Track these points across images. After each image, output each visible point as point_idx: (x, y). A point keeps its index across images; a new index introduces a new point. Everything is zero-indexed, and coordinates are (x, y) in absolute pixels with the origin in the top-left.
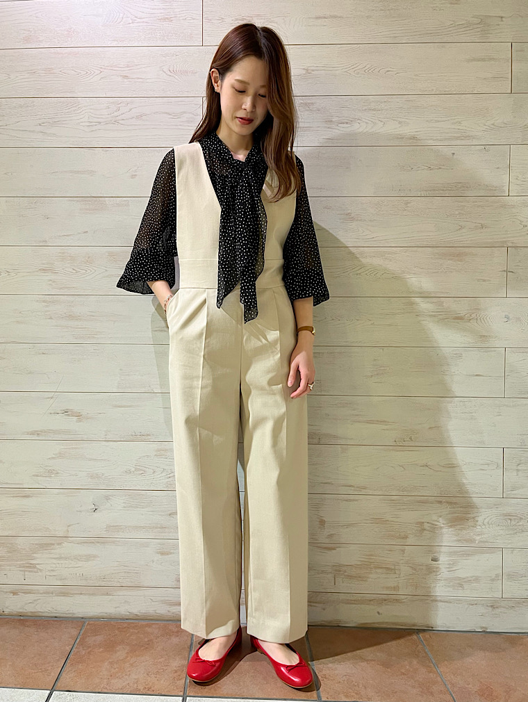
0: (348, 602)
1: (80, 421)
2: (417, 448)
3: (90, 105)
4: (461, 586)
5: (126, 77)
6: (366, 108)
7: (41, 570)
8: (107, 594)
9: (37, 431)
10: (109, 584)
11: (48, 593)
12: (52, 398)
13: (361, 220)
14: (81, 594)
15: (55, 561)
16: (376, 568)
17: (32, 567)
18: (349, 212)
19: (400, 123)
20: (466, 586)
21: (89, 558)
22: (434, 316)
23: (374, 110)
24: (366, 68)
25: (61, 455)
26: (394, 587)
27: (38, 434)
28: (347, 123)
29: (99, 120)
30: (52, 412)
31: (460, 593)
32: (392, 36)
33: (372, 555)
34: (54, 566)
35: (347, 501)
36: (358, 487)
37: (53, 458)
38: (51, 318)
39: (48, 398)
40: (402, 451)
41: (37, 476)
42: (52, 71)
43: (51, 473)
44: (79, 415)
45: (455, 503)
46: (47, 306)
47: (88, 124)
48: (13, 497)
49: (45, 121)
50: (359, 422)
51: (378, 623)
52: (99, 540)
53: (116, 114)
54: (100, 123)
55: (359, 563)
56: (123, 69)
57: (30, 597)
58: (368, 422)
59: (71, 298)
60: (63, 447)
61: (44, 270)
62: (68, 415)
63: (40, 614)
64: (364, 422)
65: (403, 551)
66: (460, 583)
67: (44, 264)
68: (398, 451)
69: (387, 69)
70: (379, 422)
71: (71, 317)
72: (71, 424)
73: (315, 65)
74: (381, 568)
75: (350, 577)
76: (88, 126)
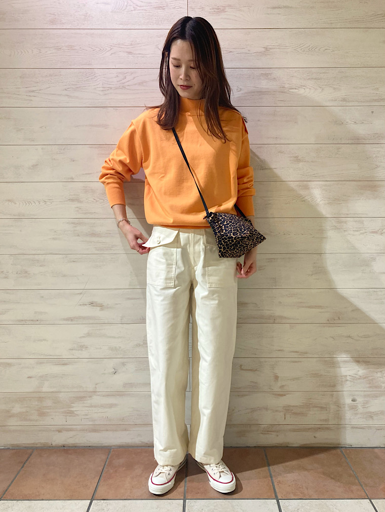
0: (294, 430)
1: (102, 310)
2: (344, 325)
3: (104, 75)
4: (371, 417)
5: (130, 53)
6: (310, 77)
7: (78, 415)
8: (125, 430)
9: (70, 318)
10: (127, 423)
11: (83, 430)
12: (81, 294)
13: (305, 161)
14: (107, 430)
15: (87, 408)
16: (313, 407)
17: (71, 413)
18: (297, 155)
19: (334, 89)
20: (375, 418)
21: (111, 406)
22: (357, 231)
23: (315, 79)
24: (310, 47)
25: (89, 335)
26: (326, 420)
27: (72, 320)
28: (295, 89)
29: (110, 86)
30: (81, 304)
31: (370, 422)
32: (329, 22)
33: (311, 399)
34: (87, 412)
35: (294, 362)
36: (301, 353)
37: (83, 337)
38: (78, 236)
39: (79, 294)
40: (333, 327)
41: (72, 350)
42: (74, 48)
43: (82, 347)
44: (102, 307)
45: (369, 362)
46: (75, 227)
47: (102, 89)
48: (56, 365)
49: (69, 87)
50: (303, 307)
51: (314, 444)
52: (119, 394)
53: (123, 81)
54: (111, 88)
55: (302, 404)
56: (128, 47)
57: (71, 434)
58: (309, 307)
59: (93, 221)
60: (91, 329)
61: (72, 200)
62: (94, 306)
63: (78, 445)
64: (306, 307)
65: (332, 395)
66: (371, 416)
67: (72, 195)
68: (329, 327)
69: (325, 48)
70: (316, 307)
71: (93, 234)
72: (96, 312)
73: (273, 45)
74: (317, 407)
75: (296, 414)
76: (103, 90)
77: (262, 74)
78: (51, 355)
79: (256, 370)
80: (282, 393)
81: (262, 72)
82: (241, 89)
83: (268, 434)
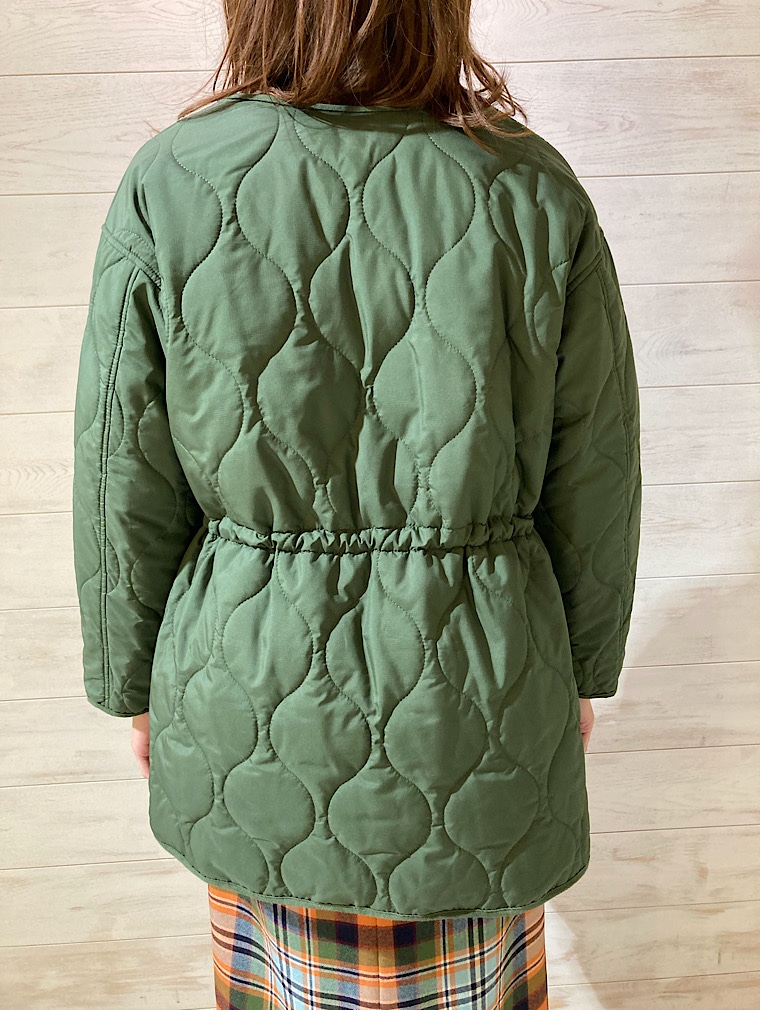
77: (695, 73)
78: (127, 854)
79: (653, 859)
80: (716, 906)
81: (697, 69)
83: (678, 997)
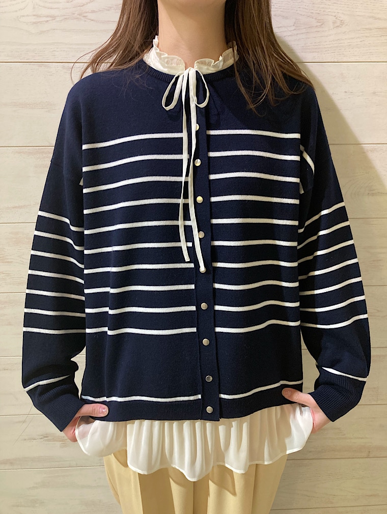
1: (66, 447)
12: (24, 422)
25: (44, 484)
29: (52, 12)
30: (26, 437)
37: (35, 487)
47: (33, 19)
54: (54, 17)
62: (49, 440)
72: (54, 450)
76: (35, 23)
82: (342, 22)
